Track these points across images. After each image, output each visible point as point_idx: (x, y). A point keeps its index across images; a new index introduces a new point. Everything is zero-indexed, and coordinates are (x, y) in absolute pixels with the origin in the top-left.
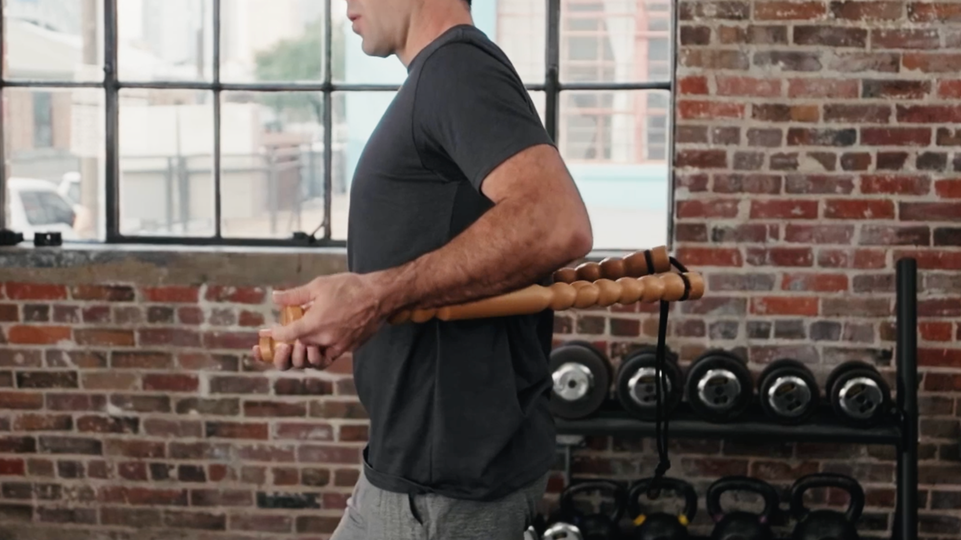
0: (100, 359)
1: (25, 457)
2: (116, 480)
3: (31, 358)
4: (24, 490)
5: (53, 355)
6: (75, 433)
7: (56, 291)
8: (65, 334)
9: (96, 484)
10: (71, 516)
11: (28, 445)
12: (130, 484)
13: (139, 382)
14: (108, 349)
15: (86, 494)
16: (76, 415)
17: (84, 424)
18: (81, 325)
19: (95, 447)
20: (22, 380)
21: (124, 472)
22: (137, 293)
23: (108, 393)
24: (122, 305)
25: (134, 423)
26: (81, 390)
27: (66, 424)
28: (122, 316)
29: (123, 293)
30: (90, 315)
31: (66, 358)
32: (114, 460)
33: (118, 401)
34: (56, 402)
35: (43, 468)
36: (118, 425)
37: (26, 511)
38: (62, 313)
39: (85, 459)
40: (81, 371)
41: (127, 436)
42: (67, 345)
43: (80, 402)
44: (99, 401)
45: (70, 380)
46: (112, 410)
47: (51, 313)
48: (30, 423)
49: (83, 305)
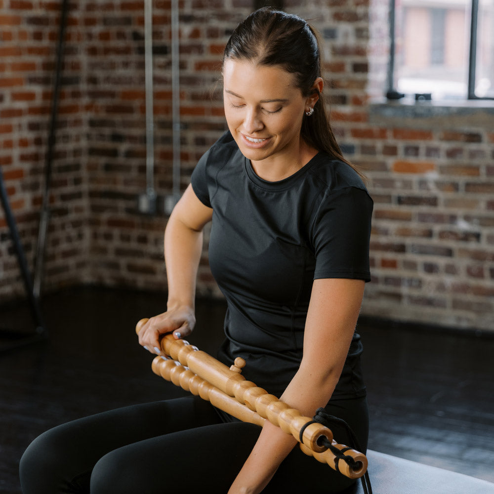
0: (455, 187)
1: (399, 257)
2: (462, 278)
3: (407, 184)
4: (397, 281)
5: (423, 183)
6: (435, 241)
7: (426, 135)
8: (431, 167)
9: (449, 280)
10: (429, 302)
11: (401, 249)
12: (473, 282)
13: (483, 205)
14: (462, 179)
15: (441, 287)
16: (437, 228)
17: (442, 235)
18: (443, 160)
19: (449, 253)
20: (400, 201)
21: (470, 272)
22: (485, 138)
23: (460, 212)
24: (473, 146)
25: (477, 236)
26: (441, 209)
27: (429, 234)
28: (473, 155)
29: (474, 138)
30: (451, 154)
31: (432, 186)
32: (462, 263)
33: (467, 218)
34: (423, 218)
35: (411, 266)
36: (466, 237)
37: (398, 297)
38: (431, 152)
39: (441, 261)
40: (442, 196)
41: (472, 246)
42: (432, 176)
43: (439, 219)
44: (453, 219)
45: (433, 202)
46: (463, 226)
47: (422, 151)
48: (405, 233)
49: (445, 146)
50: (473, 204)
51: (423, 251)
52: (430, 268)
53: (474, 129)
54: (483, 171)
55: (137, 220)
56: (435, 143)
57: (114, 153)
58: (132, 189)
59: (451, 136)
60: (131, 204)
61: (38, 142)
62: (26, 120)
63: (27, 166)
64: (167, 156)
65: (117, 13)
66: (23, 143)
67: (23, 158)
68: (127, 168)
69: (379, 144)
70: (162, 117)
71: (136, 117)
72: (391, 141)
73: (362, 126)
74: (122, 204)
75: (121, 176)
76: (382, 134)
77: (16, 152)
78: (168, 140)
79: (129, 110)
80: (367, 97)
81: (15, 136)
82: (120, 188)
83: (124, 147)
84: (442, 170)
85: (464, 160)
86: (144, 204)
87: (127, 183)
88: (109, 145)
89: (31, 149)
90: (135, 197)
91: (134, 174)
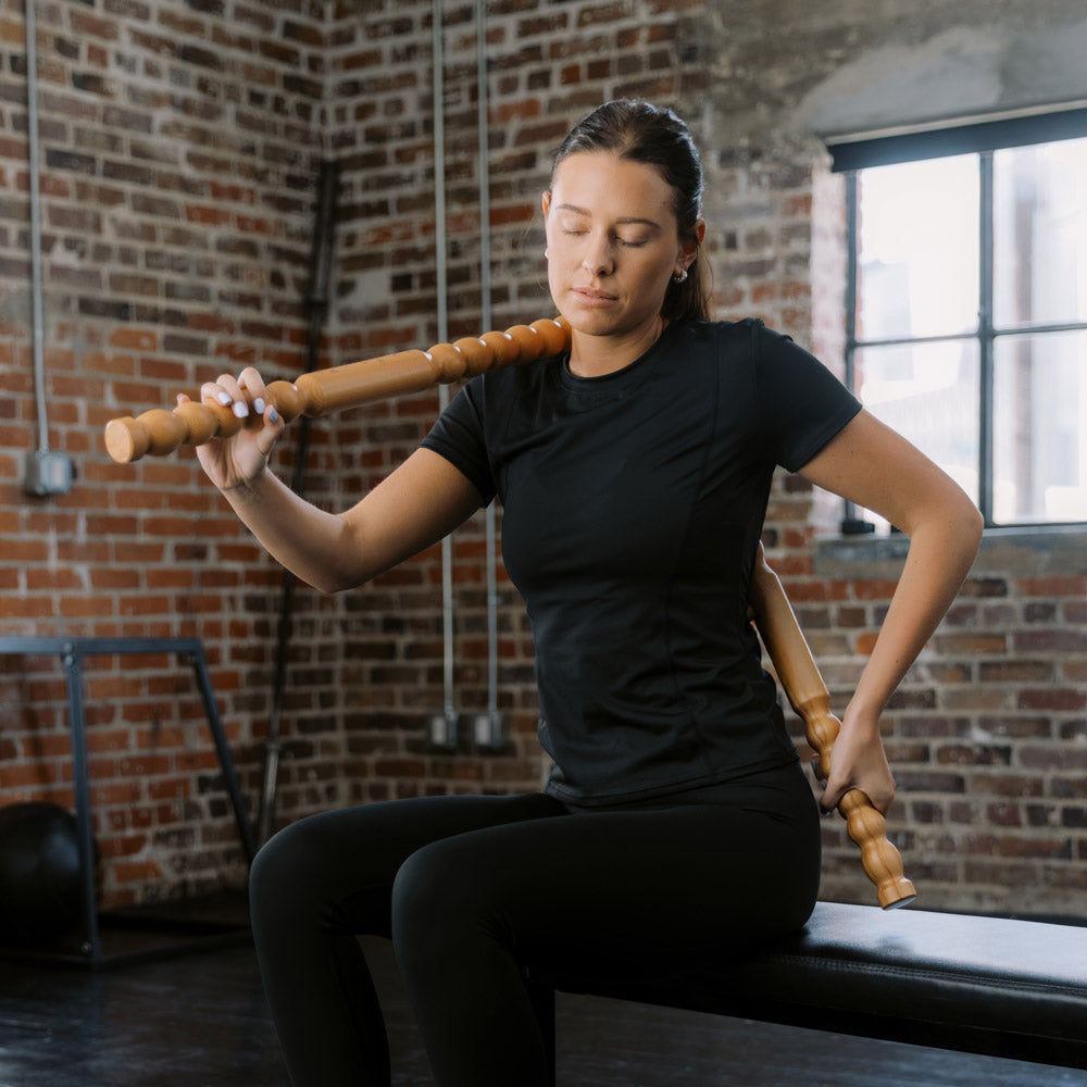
50: (997, 699)
51: (914, 785)
52: (926, 813)
53: (993, 575)
54: (1010, 641)
55: (427, 760)
57: (389, 651)
58: (418, 710)
60: (419, 735)
61: (262, 629)
62: (242, 591)
63: (244, 668)
64: (478, 650)
65: (393, 420)
66: (238, 630)
67: (237, 654)
68: (411, 676)
69: (833, 609)
70: (469, 586)
71: (426, 587)
72: (853, 603)
73: (804, 579)
74: (401, 735)
75: (398, 689)
76: (838, 591)
77: (226, 644)
78: (479, 623)
79: (415, 578)
80: (811, 530)
81: (225, 617)
82: (399, 709)
83: (404, 640)
85: (978, 626)
86: (439, 733)
87: (408, 700)
88: (380, 638)
89: (252, 641)
90: (423, 723)
91: (423, 683)
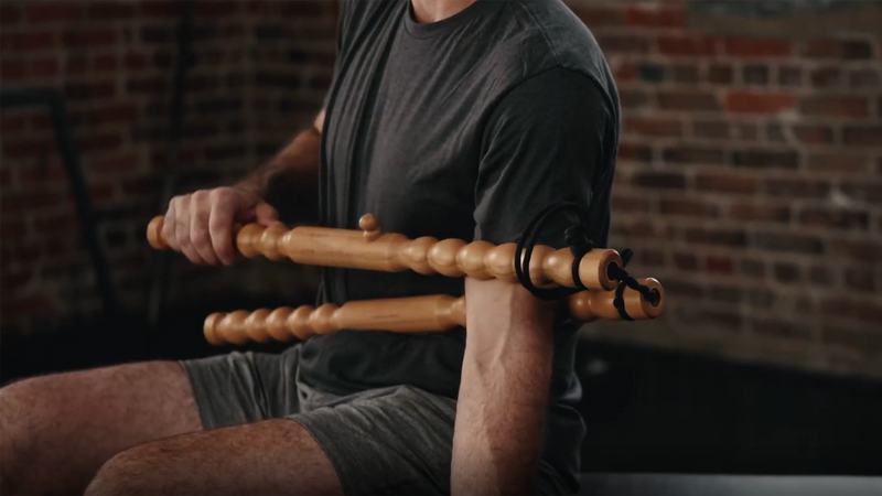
0: (825, 134)
1: (735, 254)
2: (838, 291)
3: (749, 132)
4: (733, 295)
5: (774, 130)
6: (794, 228)
7: (779, 47)
8: (786, 102)
9: (816, 294)
10: (785, 330)
11: (739, 240)
12: (857, 297)
13: (872, 165)
14: (837, 122)
15: (803, 305)
16: (797, 205)
17: (806, 217)
18: (806, 90)
19: (816, 247)
20: (738, 159)
21: (851, 280)
22: (877, 50)
23: (834, 177)
24: (857, 65)
25: (863, 219)
26: (804, 173)
27: (783, 215)
28: (857, 79)
30: (820, 78)
31: (788, 134)
32: (838, 264)
33: (847, 189)
34: (774, 188)
35: (756, 269)
36: (845, 219)
37: (733, 321)
38: (789, 75)
39: (804, 261)
40: (804, 149)
41: (855, 235)
42: (789, 117)
43: (801, 189)
44: (823, 189)
45: (790, 160)
46: (839, 201)
47: (773, 74)
48: (744, 213)
49: (810, 65)
50: (858, 164)
51: (774, 243)
52: (787, 273)
53: (858, 36)
54: (872, 107)
56: (795, 61)
59: (818, 49)
61: (161, 60)
62: (137, 24)
63: (142, 101)
66: (134, 62)
67: (133, 87)
69: (703, 64)
72: (722, 59)
73: (676, 33)
76: (708, 47)
77: (121, 77)
81: (120, 50)
84: (805, 106)
85: (842, 88)
89: (150, 73)
